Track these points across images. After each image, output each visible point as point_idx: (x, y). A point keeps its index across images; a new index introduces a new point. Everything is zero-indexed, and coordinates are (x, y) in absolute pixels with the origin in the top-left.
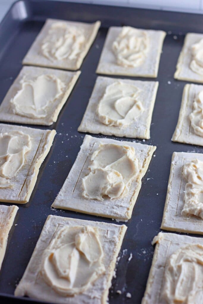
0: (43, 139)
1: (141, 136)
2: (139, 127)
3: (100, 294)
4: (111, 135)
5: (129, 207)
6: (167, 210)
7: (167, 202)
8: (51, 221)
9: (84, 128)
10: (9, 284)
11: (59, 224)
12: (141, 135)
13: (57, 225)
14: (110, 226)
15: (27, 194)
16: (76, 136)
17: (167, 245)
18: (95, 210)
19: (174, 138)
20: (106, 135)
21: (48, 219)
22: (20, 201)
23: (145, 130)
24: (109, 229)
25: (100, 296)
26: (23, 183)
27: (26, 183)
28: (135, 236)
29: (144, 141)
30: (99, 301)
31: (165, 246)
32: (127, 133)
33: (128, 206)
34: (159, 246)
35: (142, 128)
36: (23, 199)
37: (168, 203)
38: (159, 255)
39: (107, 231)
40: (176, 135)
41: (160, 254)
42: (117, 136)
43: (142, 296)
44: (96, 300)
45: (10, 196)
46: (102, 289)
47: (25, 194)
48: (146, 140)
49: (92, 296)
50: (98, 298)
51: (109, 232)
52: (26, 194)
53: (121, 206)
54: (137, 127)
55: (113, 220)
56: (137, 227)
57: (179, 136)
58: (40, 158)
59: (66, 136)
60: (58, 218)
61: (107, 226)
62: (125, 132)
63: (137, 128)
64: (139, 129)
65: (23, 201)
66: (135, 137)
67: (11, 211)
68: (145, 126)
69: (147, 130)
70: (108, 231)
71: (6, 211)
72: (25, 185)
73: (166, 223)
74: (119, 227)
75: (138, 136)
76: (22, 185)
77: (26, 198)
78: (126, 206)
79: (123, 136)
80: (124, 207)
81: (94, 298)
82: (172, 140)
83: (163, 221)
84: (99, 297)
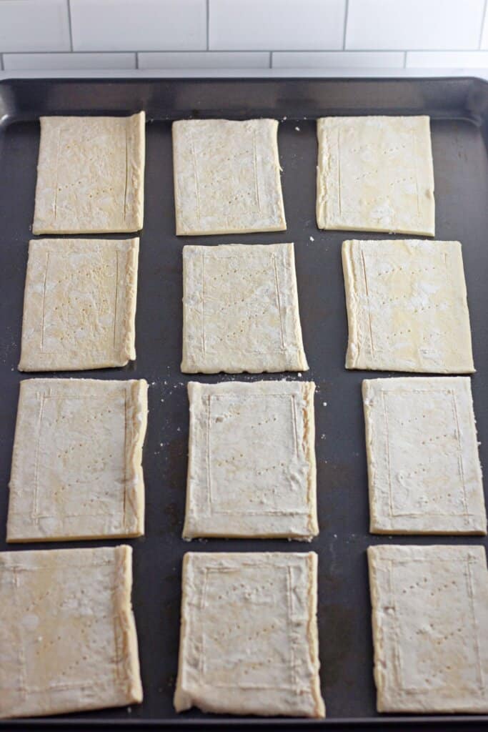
0: (129, 401)
1: (294, 367)
2: (286, 350)
3: (308, 684)
4: (241, 372)
5: (310, 511)
6: (375, 499)
7: (372, 483)
8: (193, 564)
9: (192, 366)
10: (160, 690)
11: (208, 569)
12: (293, 365)
13: (205, 571)
14: (289, 559)
15: (138, 519)
16: (182, 384)
17: (386, 568)
18: (257, 530)
19: (351, 363)
20: (233, 372)
21: (187, 562)
22: (130, 534)
23: (298, 354)
24: (290, 564)
25: (308, 687)
26: (123, 498)
27: (127, 497)
28: (332, 569)
29: (300, 375)
30: (310, 696)
31: (385, 570)
32: (269, 365)
33: (307, 511)
34: (375, 573)
35: (291, 351)
36: (134, 530)
37: (375, 484)
38: (379, 589)
39: (287, 569)
40: (351, 357)
41: (381, 587)
42: (252, 372)
43: (372, 665)
44: (305, 695)
45: (109, 527)
46: (309, 675)
47: (134, 520)
48: (302, 372)
49: (298, 691)
50: (307, 693)
51: (292, 570)
52: (136, 520)
53: (297, 514)
54: (282, 350)
55: (290, 540)
56: (331, 549)
57: (357, 359)
58: (136, 442)
59: (166, 386)
60: (203, 557)
61: (285, 557)
62: (264, 364)
63: (283, 352)
64: (286, 353)
65: (134, 534)
66: (284, 370)
67: (121, 559)
68: (295, 345)
69: (300, 352)
70: (289, 567)
71: (113, 559)
72: (127, 503)
73: (378, 523)
74: (306, 558)
75: (289, 368)
76: (122, 503)
77: (138, 527)
78: (304, 512)
79: (261, 371)
80: (302, 514)
81: (302, 693)
82: (347, 367)
83: (372, 519)
84: (309, 690)
